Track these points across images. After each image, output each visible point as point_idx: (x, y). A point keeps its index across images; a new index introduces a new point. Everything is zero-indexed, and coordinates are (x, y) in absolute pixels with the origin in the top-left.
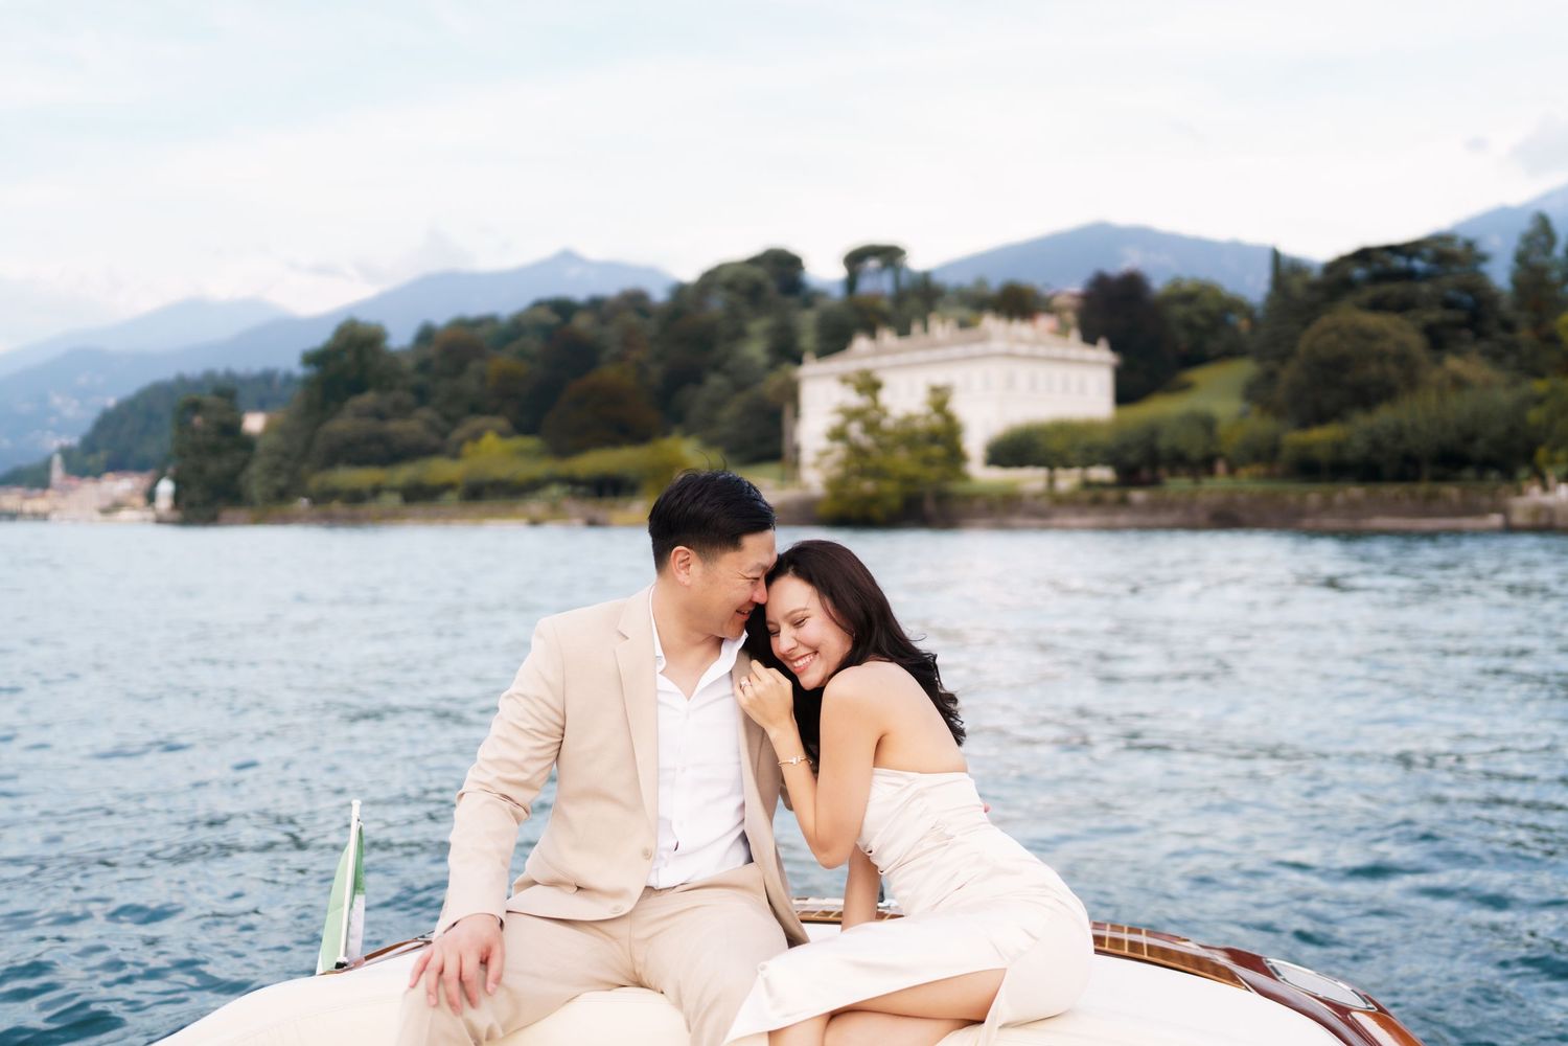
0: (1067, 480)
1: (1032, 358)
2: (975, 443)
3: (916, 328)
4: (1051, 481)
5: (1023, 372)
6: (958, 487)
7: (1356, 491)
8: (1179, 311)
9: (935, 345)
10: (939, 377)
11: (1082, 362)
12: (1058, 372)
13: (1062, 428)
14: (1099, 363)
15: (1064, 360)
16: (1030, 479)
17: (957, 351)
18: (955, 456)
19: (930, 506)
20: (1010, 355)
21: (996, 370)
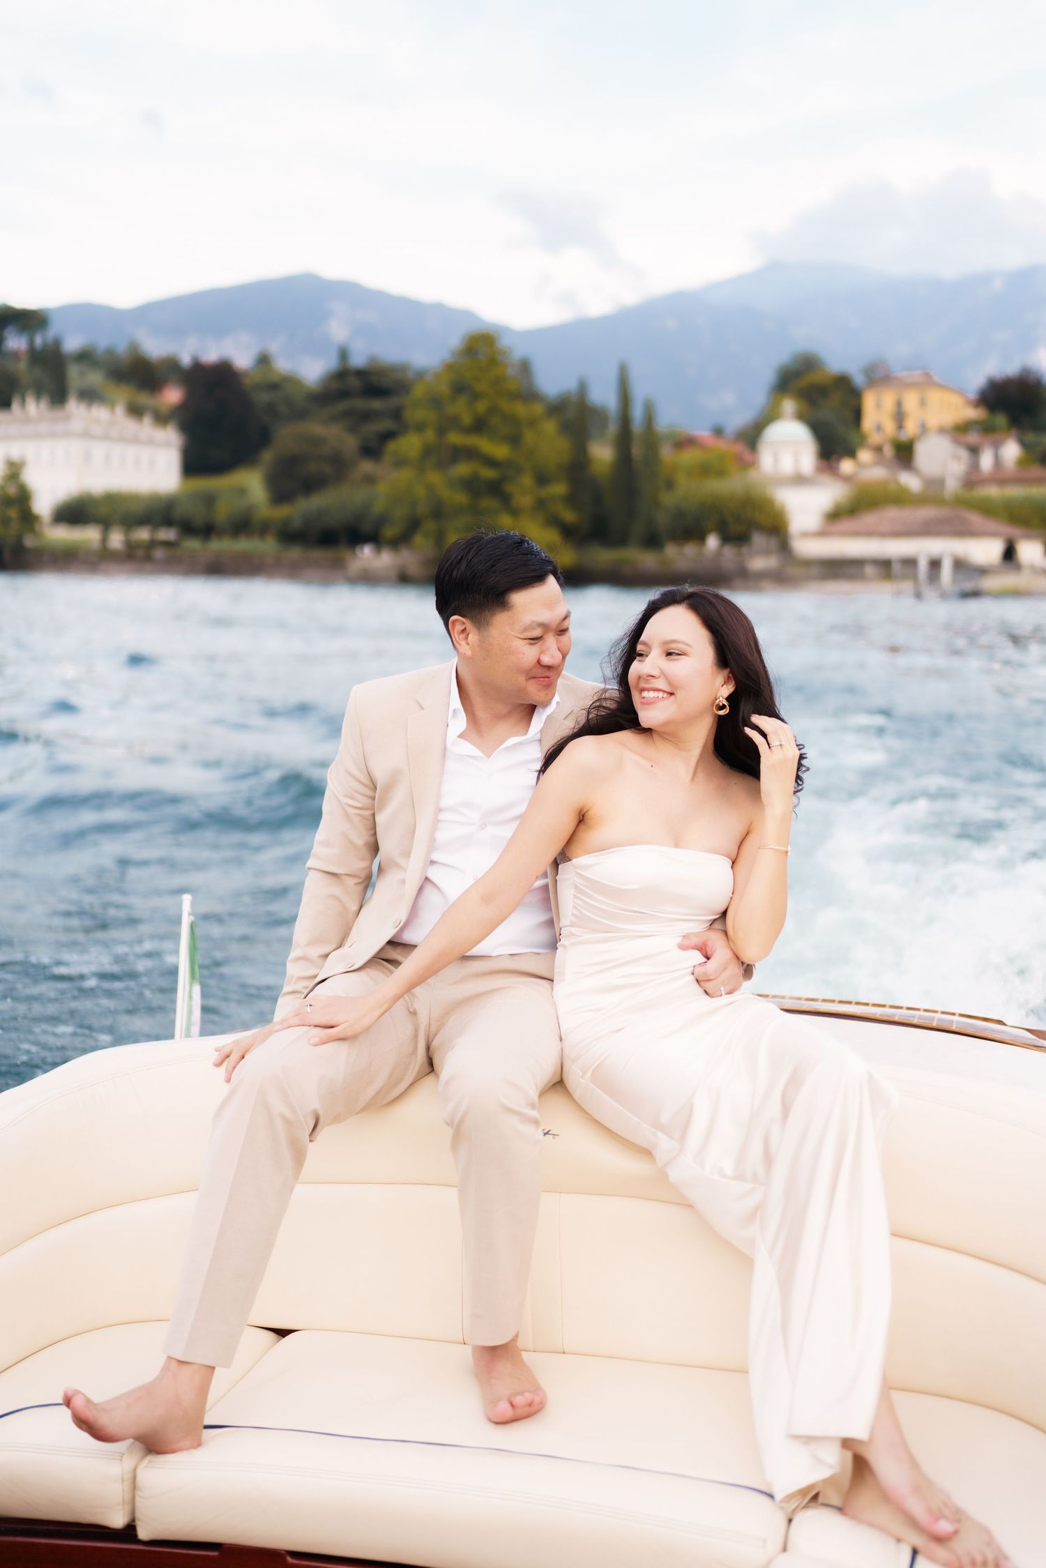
0: (117, 540)
1: (106, 437)
2: (43, 505)
3: (15, 406)
4: (104, 540)
5: (99, 450)
6: (29, 542)
7: (295, 553)
8: (263, 398)
9: (27, 420)
10: (15, 450)
11: (151, 442)
12: (131, 451)
13: (112, 499)
14: (167, 444)
15: (136, 441)
16: (89, 535)
17: (44, 428)
18: (28, 518)
19: (7, 557)
20: (86, 435)
21: (75, 447)
